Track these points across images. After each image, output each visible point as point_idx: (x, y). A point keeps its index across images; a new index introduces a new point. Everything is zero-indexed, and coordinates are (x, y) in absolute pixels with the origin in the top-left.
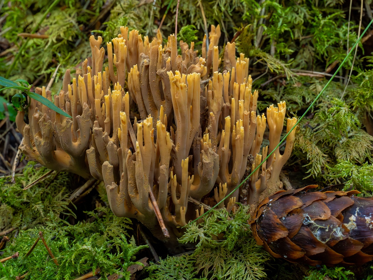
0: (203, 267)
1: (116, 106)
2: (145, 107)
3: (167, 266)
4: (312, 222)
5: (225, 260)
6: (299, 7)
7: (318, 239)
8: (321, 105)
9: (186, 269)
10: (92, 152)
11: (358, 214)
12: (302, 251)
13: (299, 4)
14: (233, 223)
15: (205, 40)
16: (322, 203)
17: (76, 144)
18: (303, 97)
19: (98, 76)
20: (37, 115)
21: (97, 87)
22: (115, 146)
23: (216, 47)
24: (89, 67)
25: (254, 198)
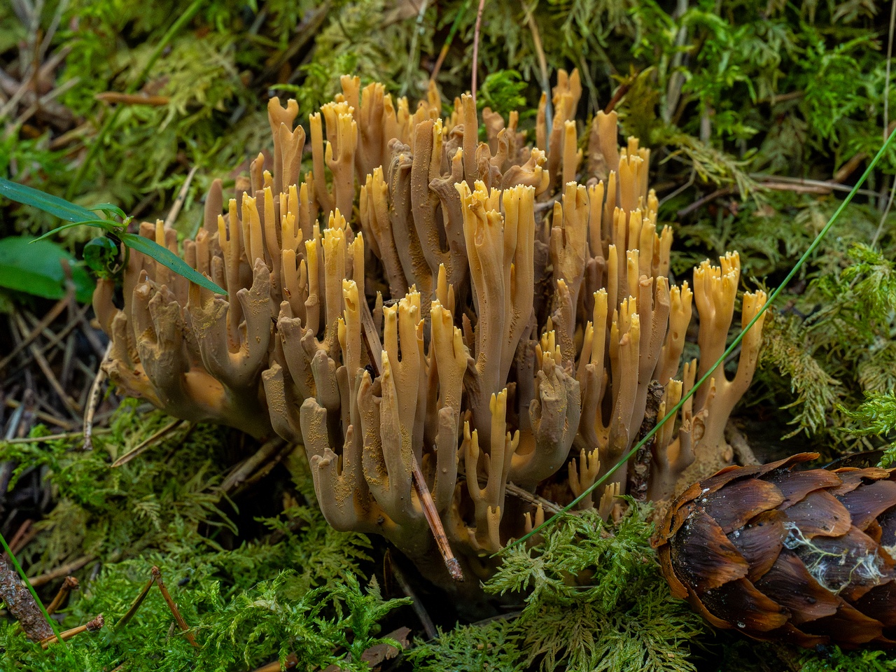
0: (543, 650)
1: (333, 267)
2: (401, 269)
3: (457, 649)
4: (807, 542)
5: (595, 635)
6: (769, 24)
7: (821, 582)
8: (824, 259)
9: (501, 656)
10: (276, 377)
12: (781, 612)
13: (770, 17)
14: (615, 545)
15: (543, 106)
16: (830, 496)
17: (237, 357)
18: (780, 241)
19: (291, 195)
20: (143, 289)
21: (288, 221)
22: (330, 361)
23: (570, 124)
24: (267, 173)
25: (663, 484)
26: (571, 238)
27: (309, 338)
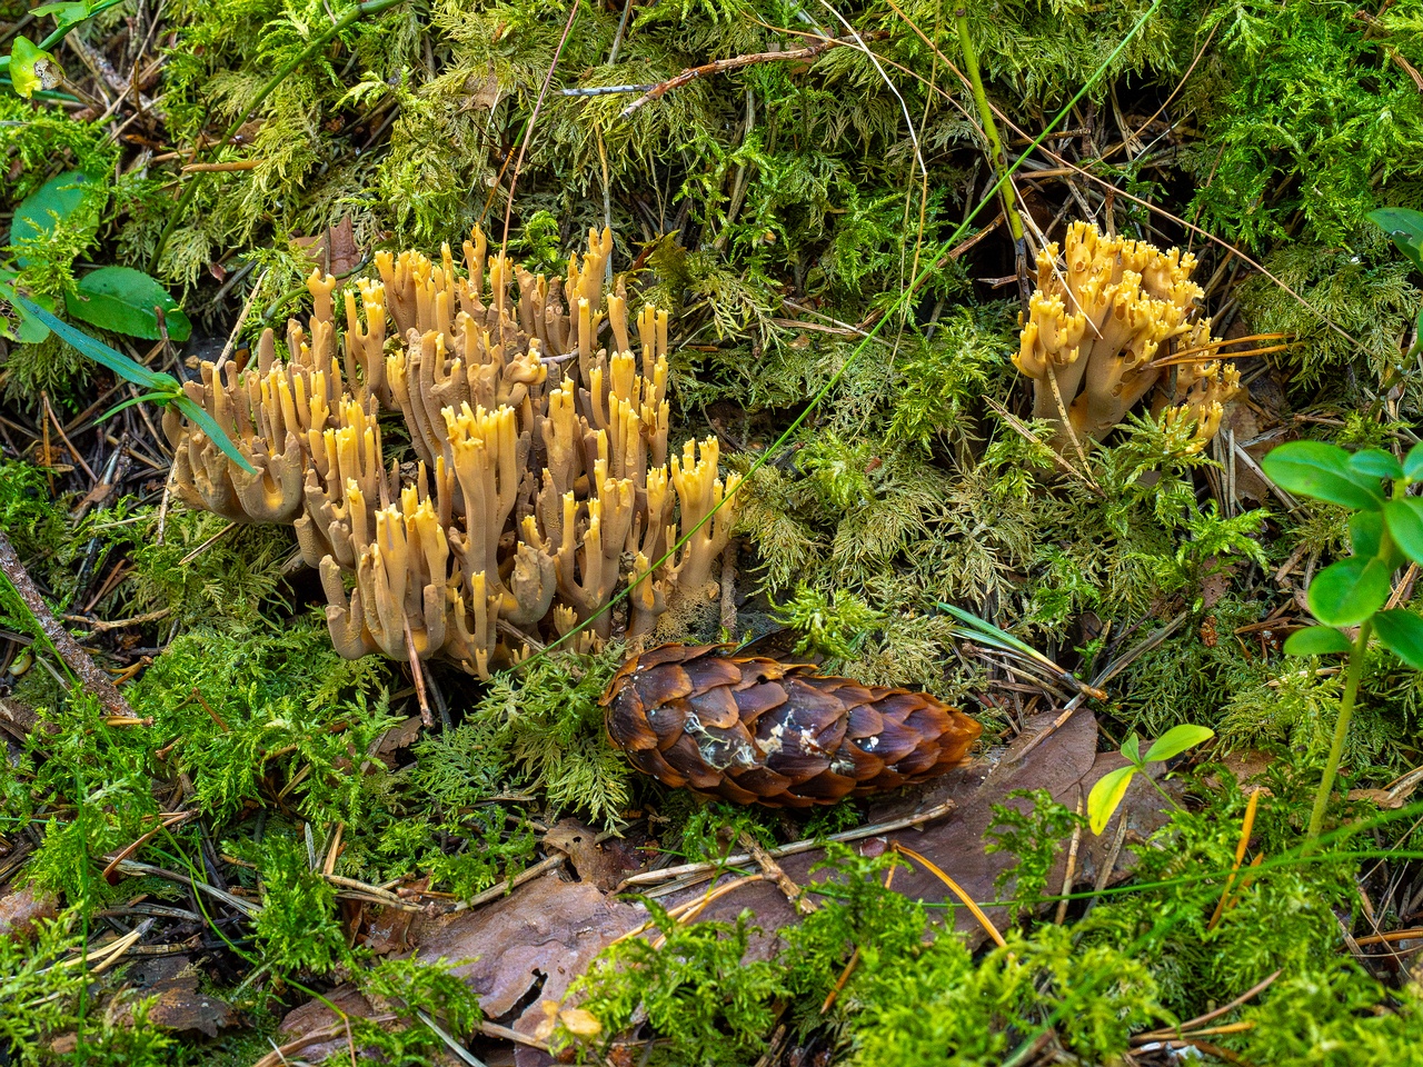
0: (525, 756)
3: (455, 747)
4: (702, 728)
5: (563, 753)
6: (822, 157)
7: (709, 761)
8: (839, 404)
10: (305, 527)
11: (790, 723)
12: (680, 776)
13: (824, 149)
16: (728, 692)
17: (276, 502)
18: (802, 379)
19: (318, 379)
20: (198, 437)
21: (316, 401)
22: (345, 528)
23: (584, 303)
24: (304, 345)
25: (645, 622)
26: (558, 432)
27: (329, 508)
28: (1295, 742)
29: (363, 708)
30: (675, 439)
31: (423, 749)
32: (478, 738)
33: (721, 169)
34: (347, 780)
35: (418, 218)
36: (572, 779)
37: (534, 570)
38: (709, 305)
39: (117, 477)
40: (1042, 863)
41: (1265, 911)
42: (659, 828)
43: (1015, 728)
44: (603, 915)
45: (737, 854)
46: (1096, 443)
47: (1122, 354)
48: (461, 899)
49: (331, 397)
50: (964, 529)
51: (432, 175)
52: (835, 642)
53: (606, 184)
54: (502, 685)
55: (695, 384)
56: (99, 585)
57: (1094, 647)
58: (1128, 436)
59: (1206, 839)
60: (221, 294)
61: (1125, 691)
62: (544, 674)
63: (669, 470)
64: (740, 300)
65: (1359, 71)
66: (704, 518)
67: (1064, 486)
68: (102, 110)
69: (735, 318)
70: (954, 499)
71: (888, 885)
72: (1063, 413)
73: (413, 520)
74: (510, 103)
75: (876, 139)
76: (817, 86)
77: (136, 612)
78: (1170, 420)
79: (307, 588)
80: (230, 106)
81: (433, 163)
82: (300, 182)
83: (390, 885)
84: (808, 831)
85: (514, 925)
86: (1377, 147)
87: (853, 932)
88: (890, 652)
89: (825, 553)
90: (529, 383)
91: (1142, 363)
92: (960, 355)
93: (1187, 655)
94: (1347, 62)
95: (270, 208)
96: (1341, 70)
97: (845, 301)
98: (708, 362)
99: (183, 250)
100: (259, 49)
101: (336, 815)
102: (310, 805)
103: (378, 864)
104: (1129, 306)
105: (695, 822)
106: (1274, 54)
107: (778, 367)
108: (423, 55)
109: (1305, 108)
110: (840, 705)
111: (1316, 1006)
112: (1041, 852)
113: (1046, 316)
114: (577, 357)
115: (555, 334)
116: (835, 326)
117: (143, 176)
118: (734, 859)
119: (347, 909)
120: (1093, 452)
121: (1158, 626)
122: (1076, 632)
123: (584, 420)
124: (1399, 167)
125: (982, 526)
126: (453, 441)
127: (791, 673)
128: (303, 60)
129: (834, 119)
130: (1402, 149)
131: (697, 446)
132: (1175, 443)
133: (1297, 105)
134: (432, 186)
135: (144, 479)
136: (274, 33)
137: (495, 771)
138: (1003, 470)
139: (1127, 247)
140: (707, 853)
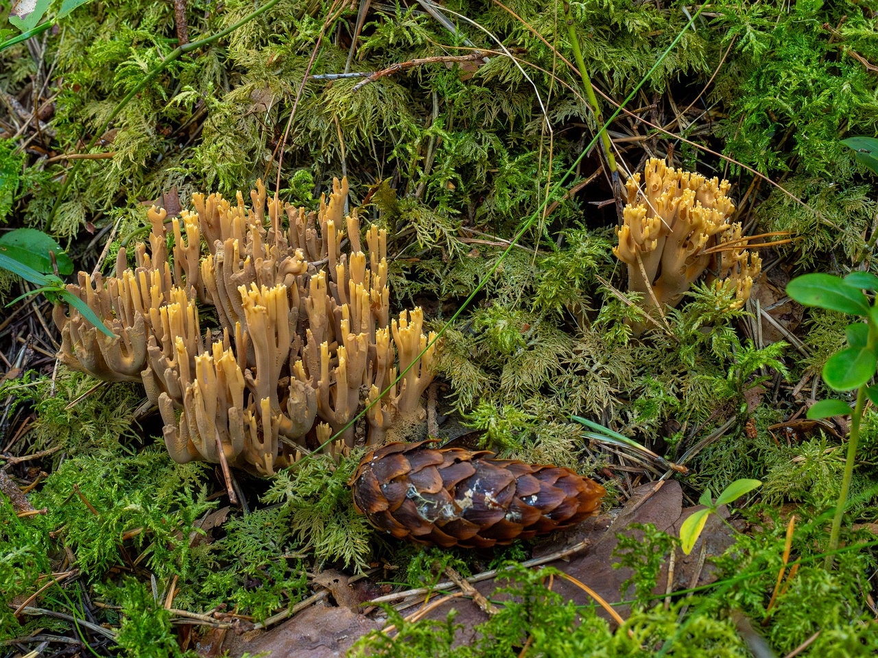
0: (299, 528)
3: (252, 524)
4: (418, 494)
5: (325, 524)
6: (483, 132)
7: (424, 517)
8: (500, 291)
9: (276, 530)
10: (149, 375)
11: (477, 488)
12: (405, 529)
13: (484, 128)
15: (322, 199)
16: (435, 470)
17: (128, 361)
18: (476, 276)
19: (155, 274)
20: (76, 319)
21: (154, 289)
22: (175, 373)
23: (330, 223)
24: (146, 255)
25: (377, 435)
26: (316, 305)
27: (164, 360)
28: (814, 493)
29: (190, 496)
30: (394, 311)
31: (231, 526)
32: (268, 518)
33: (418, 141)
34: (180, 543)
35: (221, 178)
36: (332, 540)
37: (302, 396)
38: (413, 227)
39: (25, 362)
40: (651, 571)
41: (805, 593)
42: (391, 574)
43: (627, 495)
44: (355, 627)
45: (445, 582)
46: (670, 308)
47: (685, 246)
48: (258, 621)
49: (164, 288)
50: (587, 366)
51: (229, 152)
52: (506, 437)
53: (343, 156)
54: (283, 478)
55: (406, 282)
56: (13, 435)
57: (677, 438)
58: (692, 300)
59: (762, 548)
60: (93, 242)
61: (698, 470)
62: (311, 468)
63: (390, 328)
64: (433, 225)
65: (827, 64)
66: (415, 359)
67: (651, 338)
68: (14, 132)
69: (431, 235)
70: (579, 348)
71: (549, 588)
72: (648, 285)
73: (220, 364)
74: (280, 107)
75: (518, 120)
76: (479, 84)
77: (37, 450)
78: (719, 289)
79: (151, 425)
80: (98, 122)
81: (230, 145)
82: (143, 163)
83: (210, 612)
84: (491, 565)
85: (294, 637)
86: (842, 107)
87: (526, 623)
88: (541, 446)
89: (496, 386)
90: (296, 273)
91: (699, 249)
92: (579, 251)
93: (738, 445)
94: (819, 59)
95: (124, 181)
96: (814, 63)
97: (502, 225)
98: (414, 268)
99: (67, 215)
100: (115, 79)
101: (172, 569)
102: (155, 562)
103: (201, 602)
104: (690, 209)
105: (416, 561)
106: (771, 55)
107: (461, 269)
108: (222, 83)
109: (794, 86)
110: (511, 475)
111: (848, 645)
112: (651, 564)
113: (635, 217)
114: (327, 263)
115: (313, 247)
116: (495, 241)
117: (42, 170)
118: (443, 585)
119: (181, 630)
120: (668, 313)
121: (717, 427)
122: (663, 432)
123: (333, 299)
124: (857, 122)
125: (598, 365)
126: (246, 306)
127: (476, 457)
128: (144, 85)
129: (490, 108)
130: (859, 108)
131: (408, 313)
132: (723, 302)
133: (788, 84)
134: (230, 160)
135: (43, 365)
136: (125, 69)
137: (279, 539)
138: (611, 324)
139: (685, 176)
140: (425, 581)
